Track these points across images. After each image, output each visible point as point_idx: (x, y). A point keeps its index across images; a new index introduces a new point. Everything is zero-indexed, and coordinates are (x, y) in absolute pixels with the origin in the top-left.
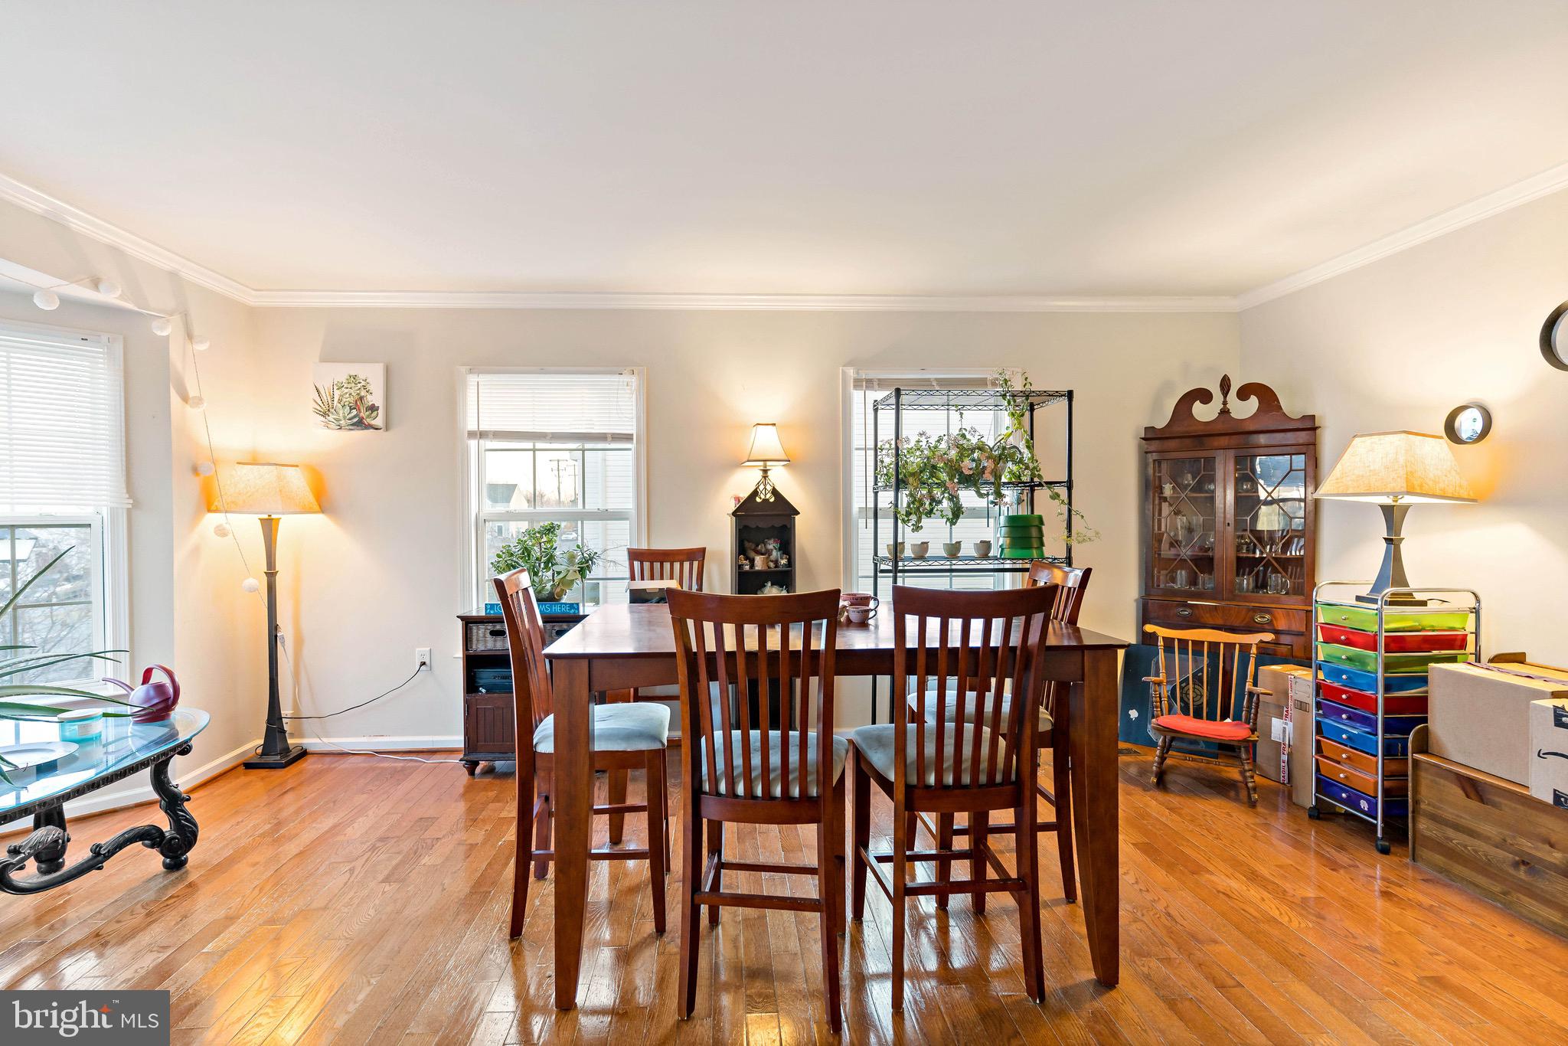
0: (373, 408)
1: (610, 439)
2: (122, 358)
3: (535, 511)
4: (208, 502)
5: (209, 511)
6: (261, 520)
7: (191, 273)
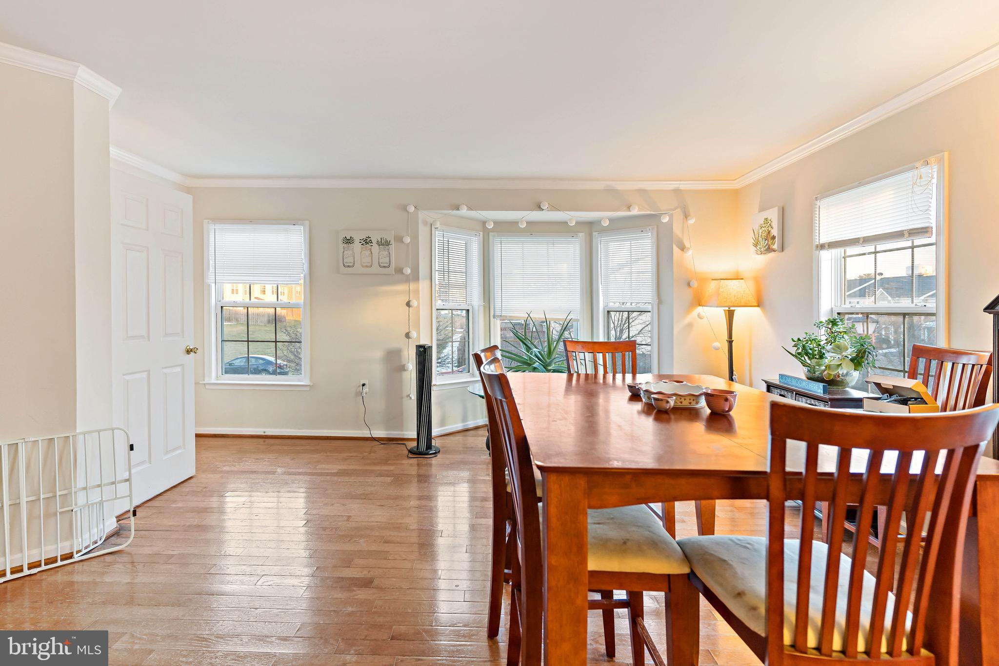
0: (774, 238)
1: (906, 235)
2: (656, 236)
3: (875, 306)
4: (698, 301)
5: (700, 305)
6: (724, 310)
7: (684, 186)
